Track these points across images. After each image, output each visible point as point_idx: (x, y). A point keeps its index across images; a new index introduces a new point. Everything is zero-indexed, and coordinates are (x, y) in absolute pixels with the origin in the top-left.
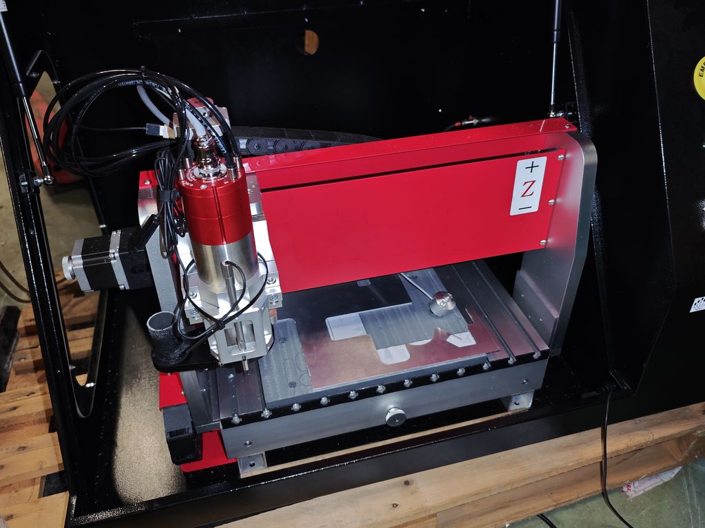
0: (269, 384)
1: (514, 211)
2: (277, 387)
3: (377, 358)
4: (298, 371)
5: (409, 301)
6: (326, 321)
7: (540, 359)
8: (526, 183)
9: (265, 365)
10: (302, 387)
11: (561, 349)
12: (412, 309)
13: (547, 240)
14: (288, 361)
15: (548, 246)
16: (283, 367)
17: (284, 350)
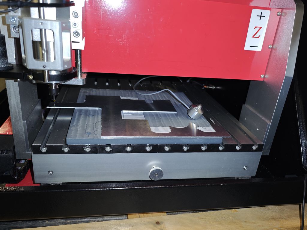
0: (73, 131)
1: (247, 48)
2: (78, 133)
3: (149, 129)
4: (95, 129)
5: (175, 111)
6: (122, 111)
7: (256, 150)
8: (256, 27)
9: (75, 123)
10: (95, 135)
11: (269, 150)
12: (177, 115)
13: (265, 75)
14: (90, 124)
15: (265, 80)
16: (86, 126)
17: (90, 119)
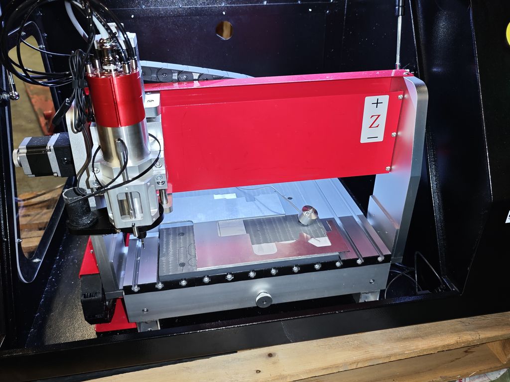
0: (164, 263)
1: (364, 140)
2: (170, 265)
3: (251, 250)
4: (188, 256)
7: (383, 262)
8: (372, 116)
9: (164, 250)
10: (189, 267)
13: (391, 167)
14: (182, 248)
16: (177, 252)
17: (181, 241)
